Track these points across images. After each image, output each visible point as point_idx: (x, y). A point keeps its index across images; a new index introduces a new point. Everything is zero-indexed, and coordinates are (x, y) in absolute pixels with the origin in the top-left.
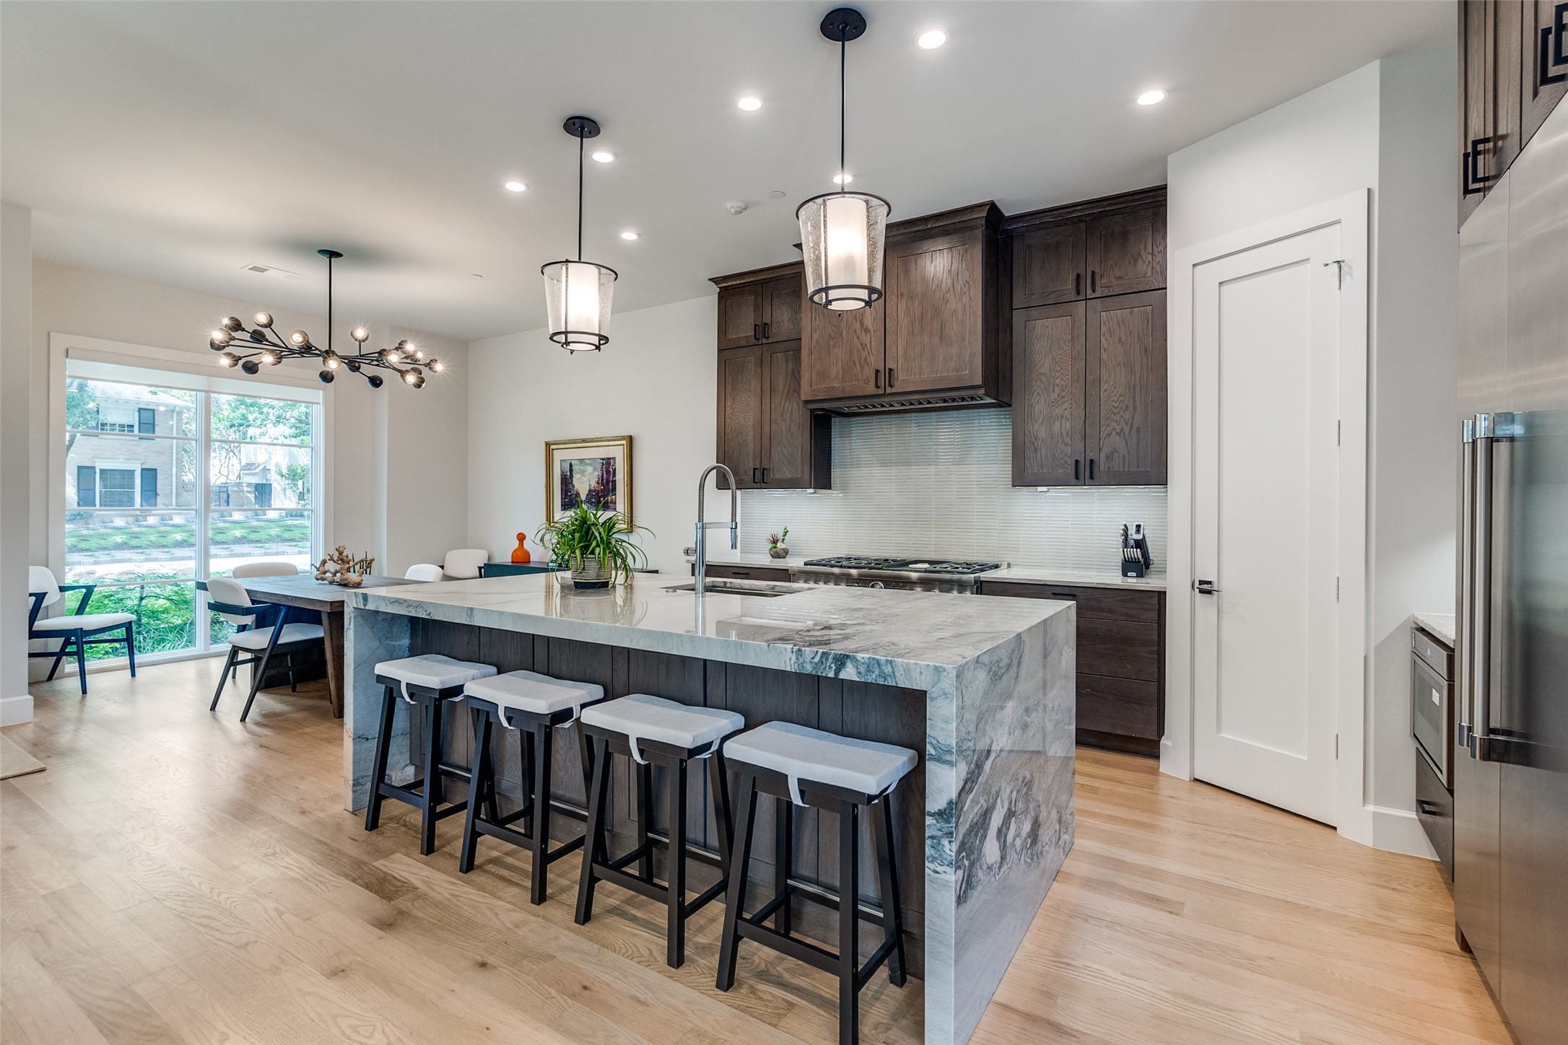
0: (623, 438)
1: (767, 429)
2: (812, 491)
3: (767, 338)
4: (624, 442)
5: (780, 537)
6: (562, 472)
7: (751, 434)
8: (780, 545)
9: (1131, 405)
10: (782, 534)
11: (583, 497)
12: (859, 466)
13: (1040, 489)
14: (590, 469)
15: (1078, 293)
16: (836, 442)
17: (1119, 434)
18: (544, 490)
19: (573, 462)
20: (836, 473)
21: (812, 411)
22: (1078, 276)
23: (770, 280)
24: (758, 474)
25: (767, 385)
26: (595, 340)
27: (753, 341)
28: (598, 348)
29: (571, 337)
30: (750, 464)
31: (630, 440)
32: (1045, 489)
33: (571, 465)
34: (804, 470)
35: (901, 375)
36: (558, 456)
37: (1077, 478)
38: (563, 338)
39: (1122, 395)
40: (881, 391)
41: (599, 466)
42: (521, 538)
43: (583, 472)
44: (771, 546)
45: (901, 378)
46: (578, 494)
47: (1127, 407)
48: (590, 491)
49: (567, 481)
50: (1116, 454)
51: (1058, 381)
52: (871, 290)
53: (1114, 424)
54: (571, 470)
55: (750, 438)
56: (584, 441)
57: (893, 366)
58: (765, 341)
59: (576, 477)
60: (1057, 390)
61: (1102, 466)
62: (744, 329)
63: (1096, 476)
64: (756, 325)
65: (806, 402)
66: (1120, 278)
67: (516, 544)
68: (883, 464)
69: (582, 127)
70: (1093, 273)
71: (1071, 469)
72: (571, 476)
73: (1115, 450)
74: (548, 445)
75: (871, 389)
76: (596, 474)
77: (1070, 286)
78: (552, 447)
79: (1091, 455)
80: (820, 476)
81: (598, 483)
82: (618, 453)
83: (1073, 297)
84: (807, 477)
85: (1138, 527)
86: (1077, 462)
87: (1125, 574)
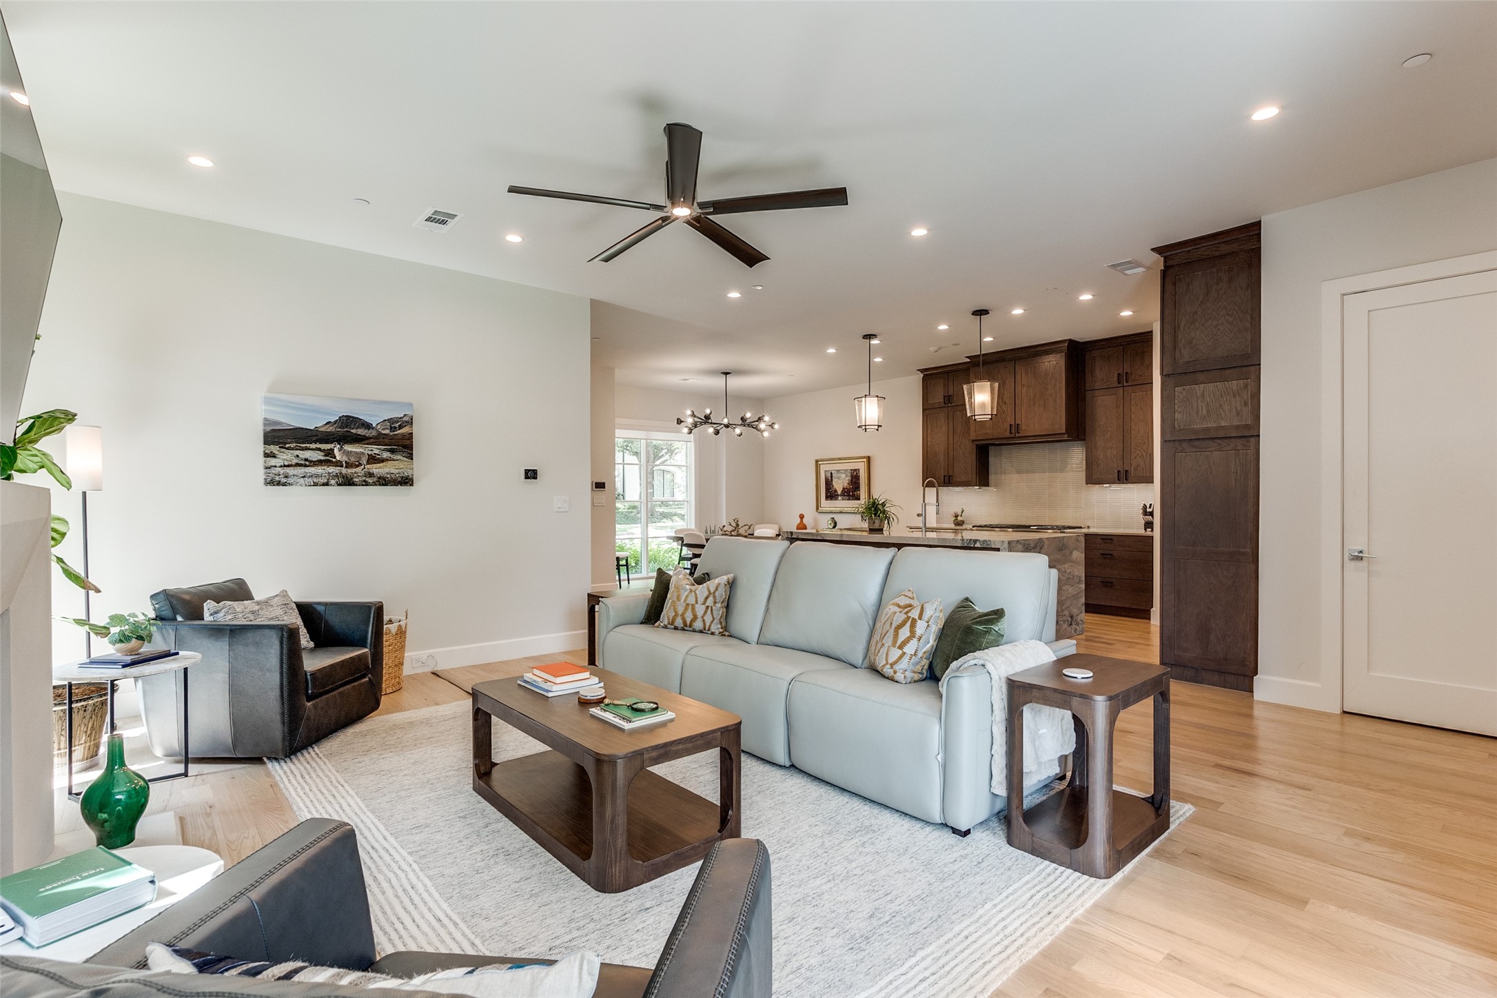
0: (864, 457)
1: (951, 454)
2: (978, 487)
3: (951, 403)
4: (865, 460)
5: (960, 513)
6: (826, 478)
7: (942, 456)
8: (959, 518)
9: (1147, 443)
10: (961, 512)
11: (839, 493)
12: (1005, 473)
13: (1105, 485)
14: (843, 476)
15: (1119, 383)
16: (992, 460)
17: (1140, 457)
18: (815, 488)
19: (833, 472)
20: (992, 478)
21: (977, 445)
22: (1119, 374)
23: (953, 371)
24: (946, 478)
25: (951, 429)
26: (876, 427)
27: (943, 405)
28: (877, 430)
29: (867, 427)
30: (942, 473)
31: (869, 458)
32: (1107, 485)
33: (831, 473)
34: (973, 476)
35: (1024, 427)
36: (823, 468)
37: (1119, 480)
38: (864, 428)
39: (1142, 437)
40: (1013, 435)
41: (849, 474)
42: (802, 517)
43: (839, 478)
44: (954, 519)
45: (1023, 428)
46: (836, 491)
47: (1145, 443)
48: (844, 488)
49: (829, 483)
50: (1139, 467)
51: (1109, 429)
52: (992, 415)
53: (1138, 452)
54: (832, 477)
55: (942, 459)
56: (840, 459)
57: (1019, 423)
58: (950, 405)
59: (834, 480)
60: (1109, 434)
61: (1132, 473)
62: (938, 398)
63: (1129, 479)
64: (944, 396)
65: (973, 441)
66: (1141, 376)
67: (798, 521)
68: (1019, 472)
69: (869, 337)
70: (1127, 373)
71: (1116, 476)
72: (832, 480)
73: (1139, 465)
74: (817, 461)
75: (1007, 434)
76: (847, 478)
77: (1115, 379)
78: (820, 463)
79: (1126, 468)
80: (982, 478)
81: (849, 484)
82: (861, 467)
83: (1117, 385)
84: (974, 480)
85: (1151, 505)
86: (1119, 471)
87: (1145, 530)
